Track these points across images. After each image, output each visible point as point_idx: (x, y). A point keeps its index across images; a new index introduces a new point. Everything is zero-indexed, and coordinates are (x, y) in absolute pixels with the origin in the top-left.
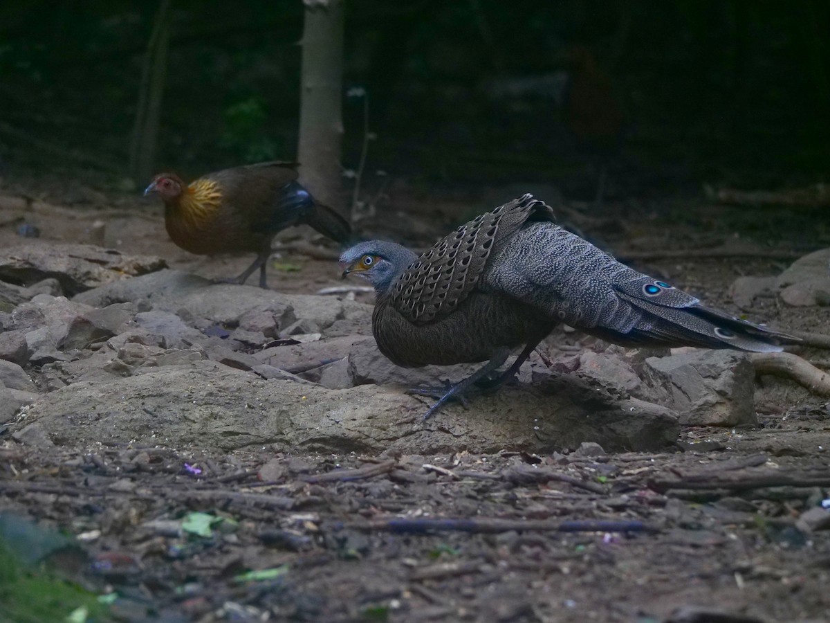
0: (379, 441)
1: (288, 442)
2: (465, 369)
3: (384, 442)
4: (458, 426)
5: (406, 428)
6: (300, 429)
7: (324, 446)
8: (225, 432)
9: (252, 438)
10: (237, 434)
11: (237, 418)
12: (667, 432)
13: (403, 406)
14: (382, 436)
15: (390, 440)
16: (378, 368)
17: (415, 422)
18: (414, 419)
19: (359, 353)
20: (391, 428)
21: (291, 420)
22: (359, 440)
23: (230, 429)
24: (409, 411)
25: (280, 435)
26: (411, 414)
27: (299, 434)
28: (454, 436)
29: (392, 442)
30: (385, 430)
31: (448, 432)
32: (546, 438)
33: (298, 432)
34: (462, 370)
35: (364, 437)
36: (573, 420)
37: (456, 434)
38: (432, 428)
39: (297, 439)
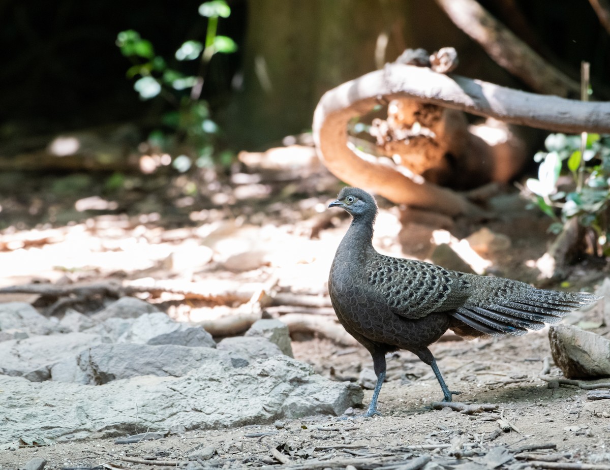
0: (153, 423)
1: (88, 430)
2: (181, 361)
3: (157, 423)
4: (207, 406)
5: (169, 412)
6: (95, 420)
7: (117, 431)
8: (42, 428)
9: (64, 429)
10: (52, 428)
11: (47, 416)
12: (354, 396)
13: (163, 395)
14: (155, 419)
15: (160, 421)
16: (115, 365)
17: (173, 406)
18: (173, 404)
19: (97, 355)
20: (159, 412)
21: (86, 414)
22: (141, 423)
23: (45, 424)
24: (168, 398)
25: (83, 426)
26: (170, 400)
27: (95, 423)
28: (207, 414)
29: (162, 423)
30: (155, 414)
31: (201, 411)
32: (271, 409)
33: (94, 422)
34: (179, 362)
35: (144, 421)
36: (285, 394)
37: (208, 413)
38: (187, 410)
39: (94, 427)
